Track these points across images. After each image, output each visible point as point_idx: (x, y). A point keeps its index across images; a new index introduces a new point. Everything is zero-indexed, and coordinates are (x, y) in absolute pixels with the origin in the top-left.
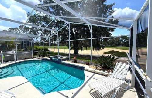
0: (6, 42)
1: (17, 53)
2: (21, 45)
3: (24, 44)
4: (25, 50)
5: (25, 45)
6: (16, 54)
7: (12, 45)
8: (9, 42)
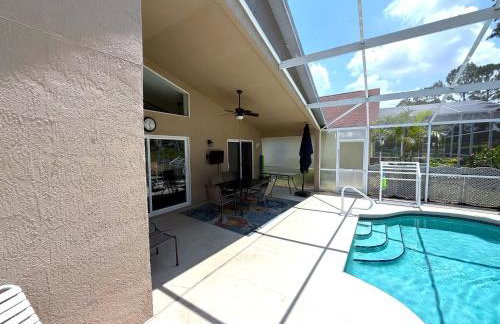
0: (399, 131)
1: (428, 174)
2: (449, 140)
3: (460, 135)
4: (462, 163)
5: (466, 140)
6: (424, 177)
7: (413, 141)
8: (406, 131)
